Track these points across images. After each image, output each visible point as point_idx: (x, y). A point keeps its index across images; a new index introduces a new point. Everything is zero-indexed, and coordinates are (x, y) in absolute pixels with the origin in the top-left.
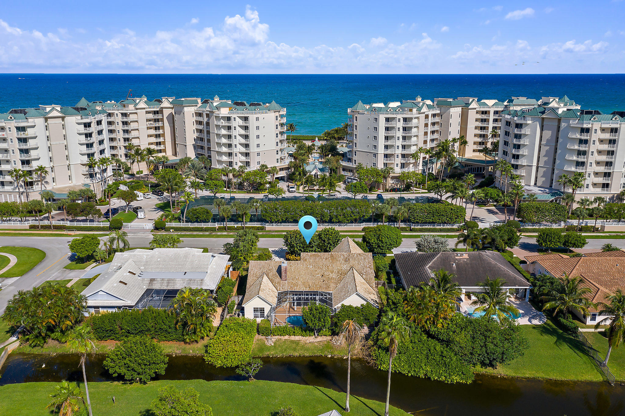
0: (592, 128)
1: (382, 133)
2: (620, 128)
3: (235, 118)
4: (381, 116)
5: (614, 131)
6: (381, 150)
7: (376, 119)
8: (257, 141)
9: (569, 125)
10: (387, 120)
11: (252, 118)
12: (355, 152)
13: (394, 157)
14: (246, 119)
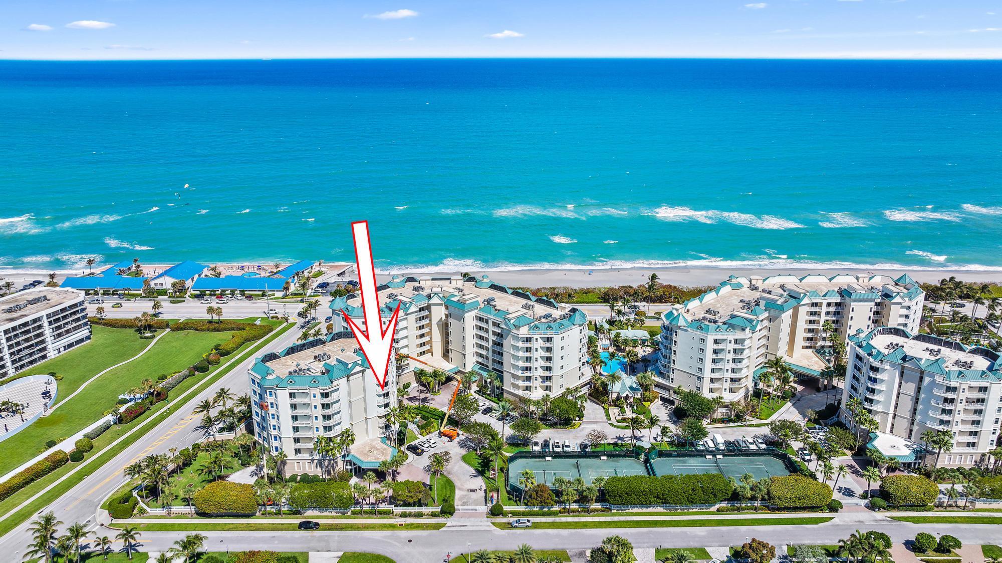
0: (960, 387)
1: (709, 356)
2: (990, 387)
3: (537, 339)
4: (709, 336)
5: (984, 390)
6: (707, 374)
7: (703, 340)
8: (562, 363)
9: (934, 381)
10: (716, 342)
11: (557, 339)
12: (673, 370)
13: (722, 382)
14: (549, 340)
